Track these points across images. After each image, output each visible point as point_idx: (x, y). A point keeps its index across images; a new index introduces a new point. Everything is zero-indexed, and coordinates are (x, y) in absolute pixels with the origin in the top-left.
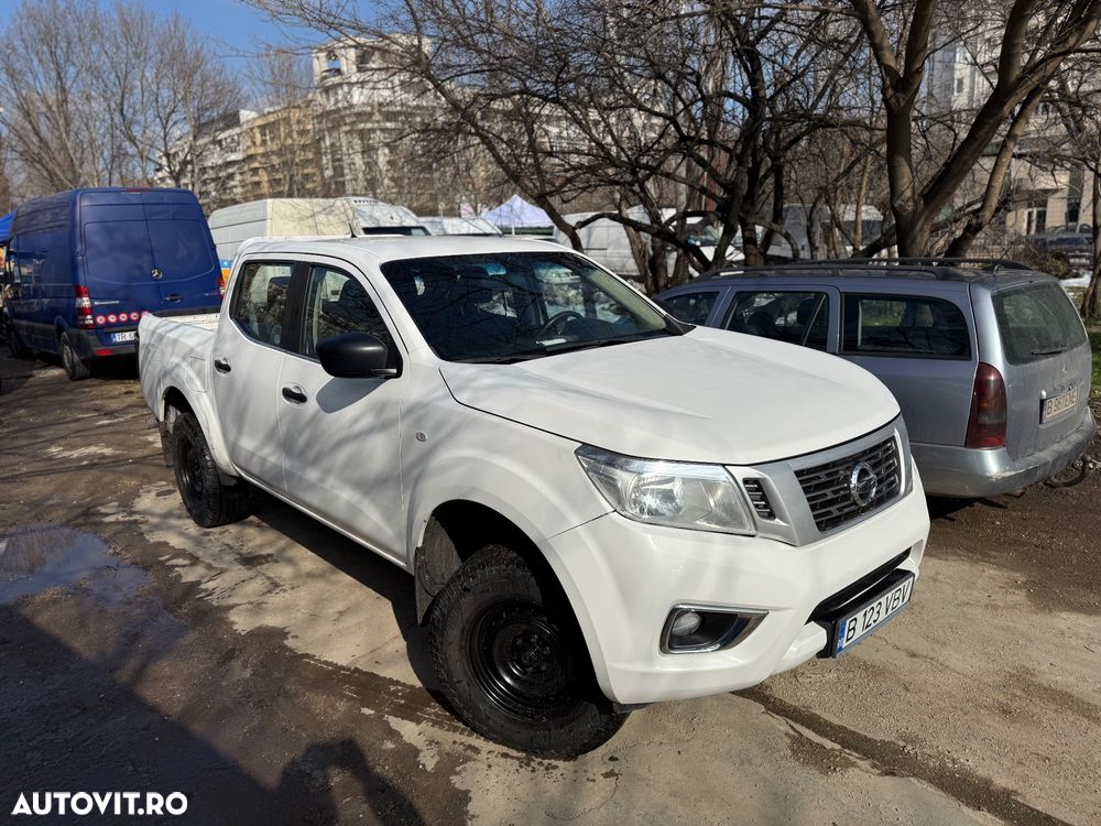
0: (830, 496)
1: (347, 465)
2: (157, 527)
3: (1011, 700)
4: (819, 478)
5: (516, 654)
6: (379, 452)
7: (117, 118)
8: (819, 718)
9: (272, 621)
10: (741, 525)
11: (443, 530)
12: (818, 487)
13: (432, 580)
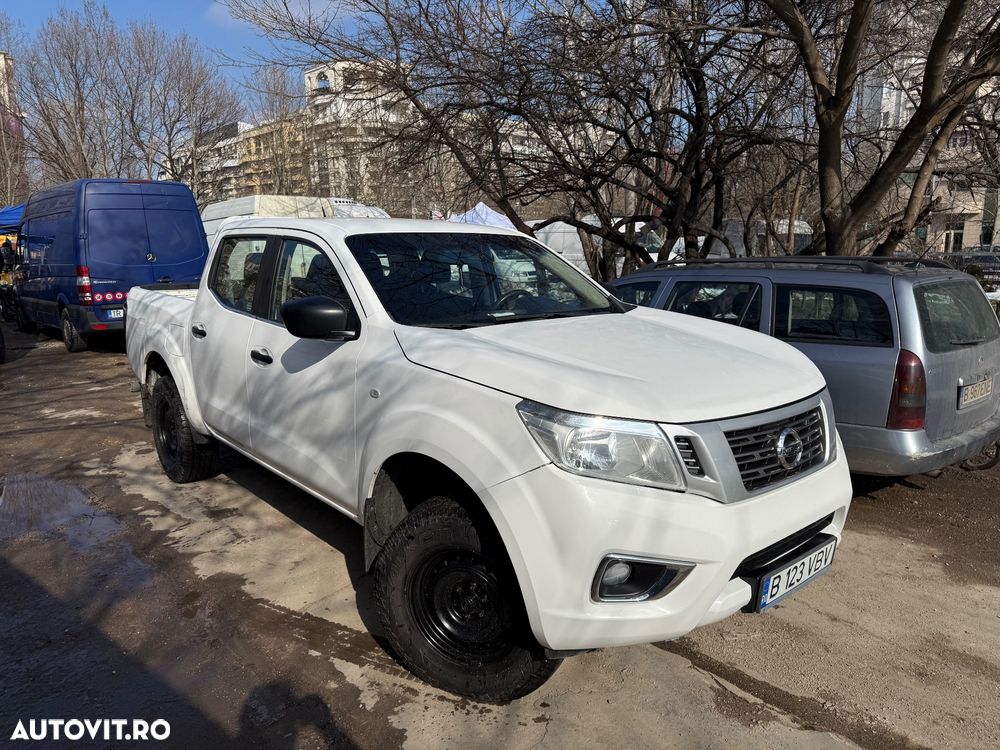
0: (758, 458)
1: (306, 423)
2: (133, 482)
3: (927, 664)
4: (747, 440)
5: (456, 601)
6: (335, 409)
7: (128, 125)
8: (743, 674)
9: (231, 568)
10: (672, 480)
11: (393, 484)
12: (746, 449)
13: (380, 530)
